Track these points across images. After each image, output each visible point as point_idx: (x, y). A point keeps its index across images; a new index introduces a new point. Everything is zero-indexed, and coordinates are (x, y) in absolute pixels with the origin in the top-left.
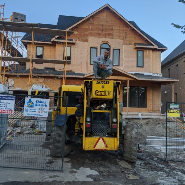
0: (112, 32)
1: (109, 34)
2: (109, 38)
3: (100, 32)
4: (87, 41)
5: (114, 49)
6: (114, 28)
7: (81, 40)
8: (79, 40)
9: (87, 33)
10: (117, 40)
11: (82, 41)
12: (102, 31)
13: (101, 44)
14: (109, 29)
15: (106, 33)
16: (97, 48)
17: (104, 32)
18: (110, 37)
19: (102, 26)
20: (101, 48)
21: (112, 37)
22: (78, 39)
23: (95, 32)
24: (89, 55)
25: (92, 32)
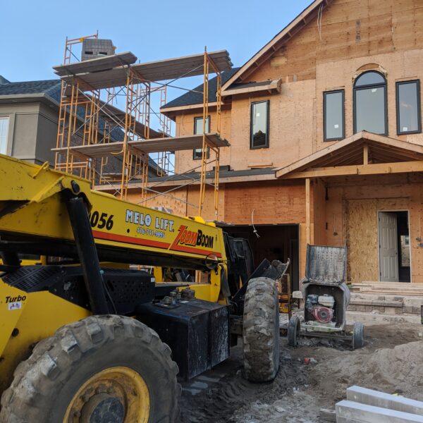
0: (389, 34)
1: (381, 42)
2: (380, 53)
3: (352, 42)
4: (313, 76)
5: (398, 84)
6: (395, 21)
7: (295, 77)
8: (292, 80)
9: (313, 54)
10: (410, 52)
11: (297, 80)
12: (358, 37)
13: (355, 77)
14: (379, 28)
15: (369, 42)
16: (342, 91)
17: (364, 40)
18: (384, 49)
19: (358, 23)
20: (356, 88)
21: (390, 48)
22: (287, 78)
23: (336, 46)
24: (320, 115)
25: (326, 48)
